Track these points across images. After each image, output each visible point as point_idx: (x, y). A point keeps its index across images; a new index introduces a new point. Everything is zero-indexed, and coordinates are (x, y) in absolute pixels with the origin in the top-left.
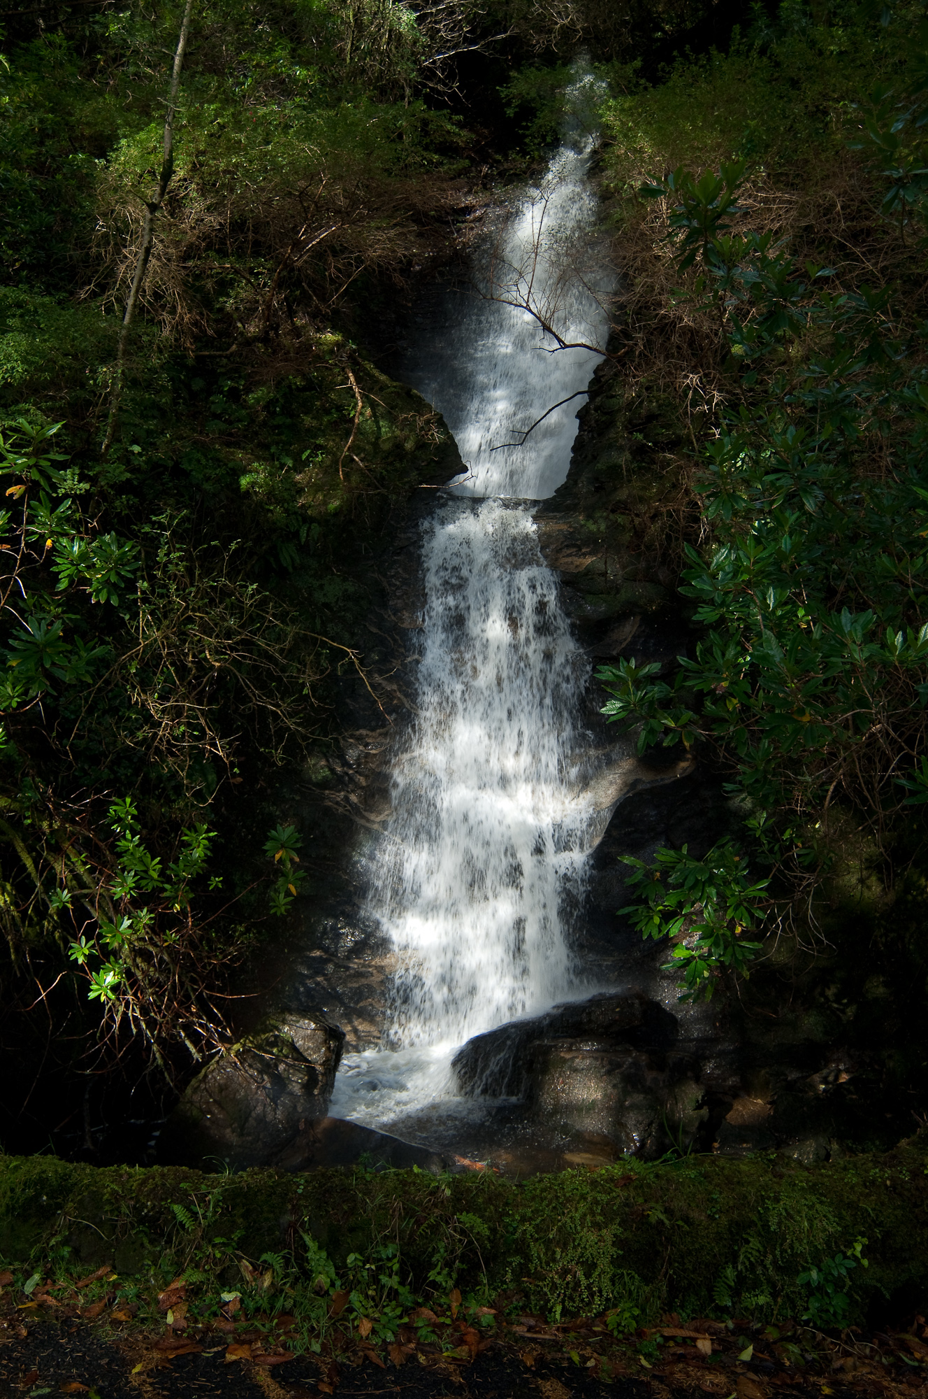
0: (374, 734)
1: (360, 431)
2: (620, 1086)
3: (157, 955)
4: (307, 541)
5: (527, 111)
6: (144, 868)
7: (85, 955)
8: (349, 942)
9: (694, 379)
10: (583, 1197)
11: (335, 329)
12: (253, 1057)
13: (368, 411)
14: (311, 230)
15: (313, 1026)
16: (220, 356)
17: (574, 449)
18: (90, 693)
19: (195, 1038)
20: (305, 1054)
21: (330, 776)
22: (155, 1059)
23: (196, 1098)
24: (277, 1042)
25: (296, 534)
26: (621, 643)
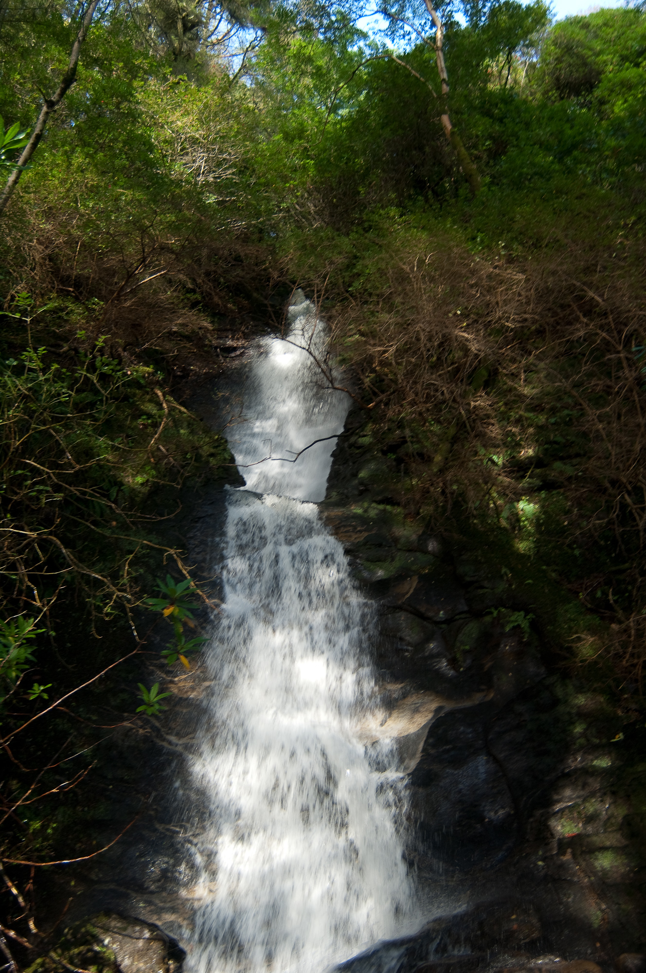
4: (116, 500)
11: (147, 363)
15: (147, 934)
24: (96, 960)
25: (107, 494)
26: (404, 595)
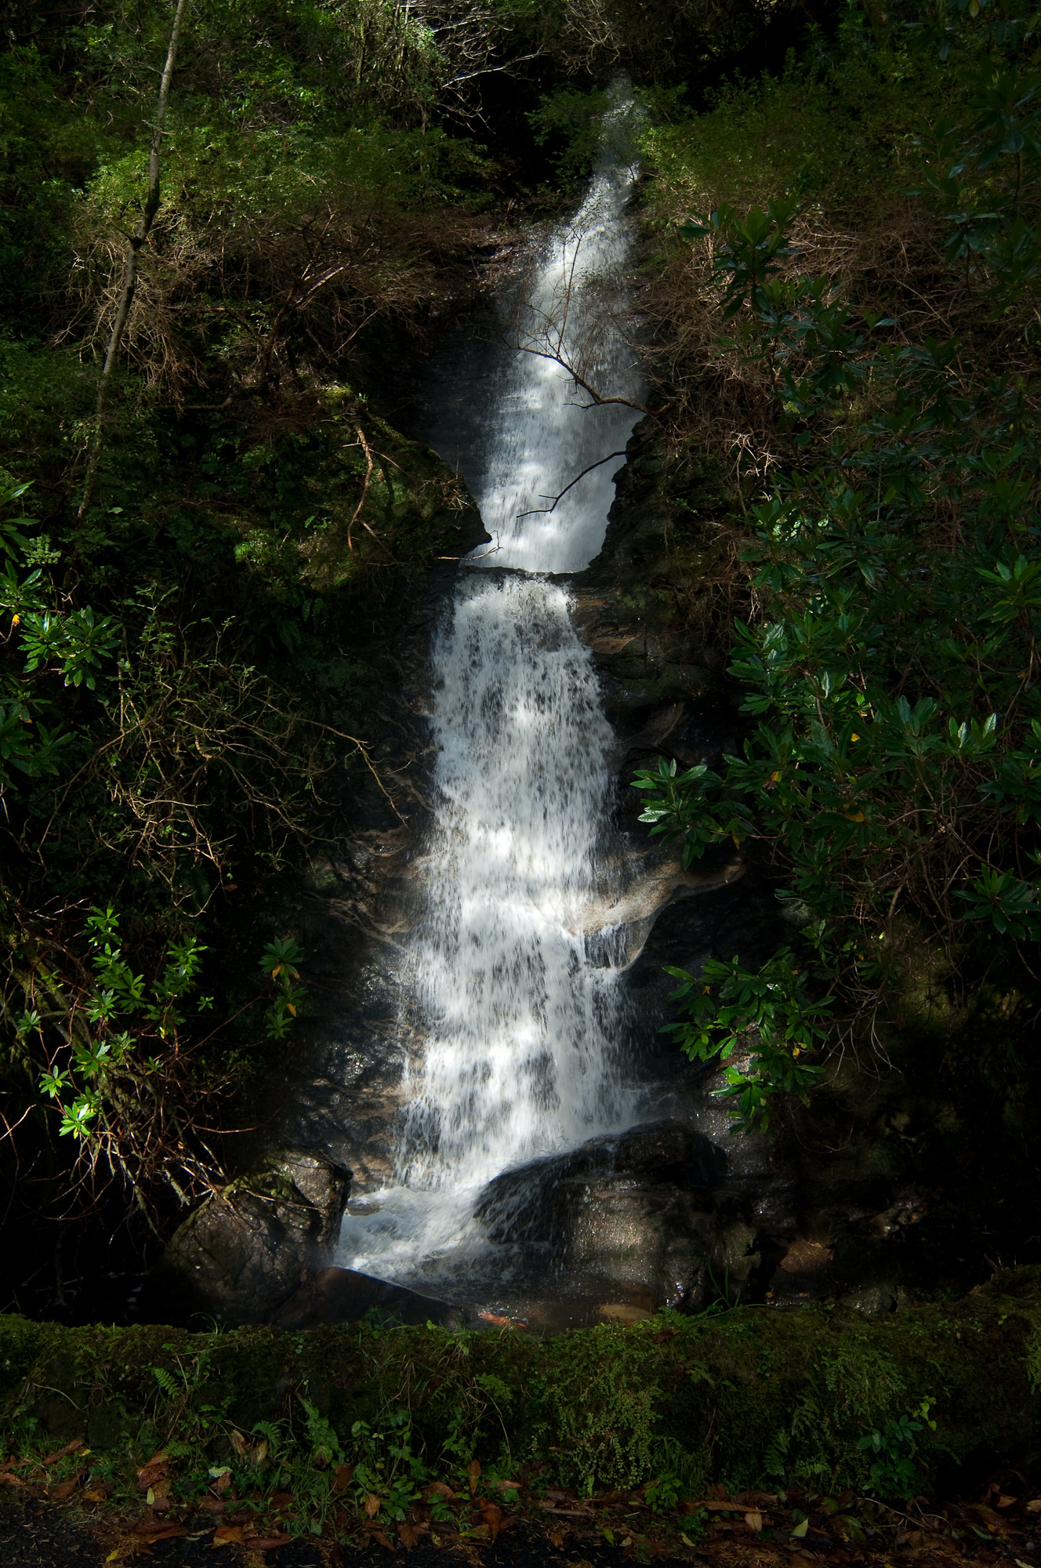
0: (385, 835)
1: (371, 496)
2: (661, 1229)
3: (139, 1085)
4: (310, 618)
5: (559, 139)
6: (125, 987)
7: (58, 1088)
8: (357, 1069)
9: (743, 439)
10: (618, 1355)
11: (342, 381)
12: (248, 1200)
13: (380, 472)
14: (316, 270)
15: (316, 1164)
16: (213, 410)
17: (610, 516)
18: (64, 789)
19: (183, 1179)
20: (307, 1196)
21: (336, 883)
22: (136, 1202)
23: (184, 1247)
24: (276, 1183)
25: (299, 611)
26: (663, 733)
